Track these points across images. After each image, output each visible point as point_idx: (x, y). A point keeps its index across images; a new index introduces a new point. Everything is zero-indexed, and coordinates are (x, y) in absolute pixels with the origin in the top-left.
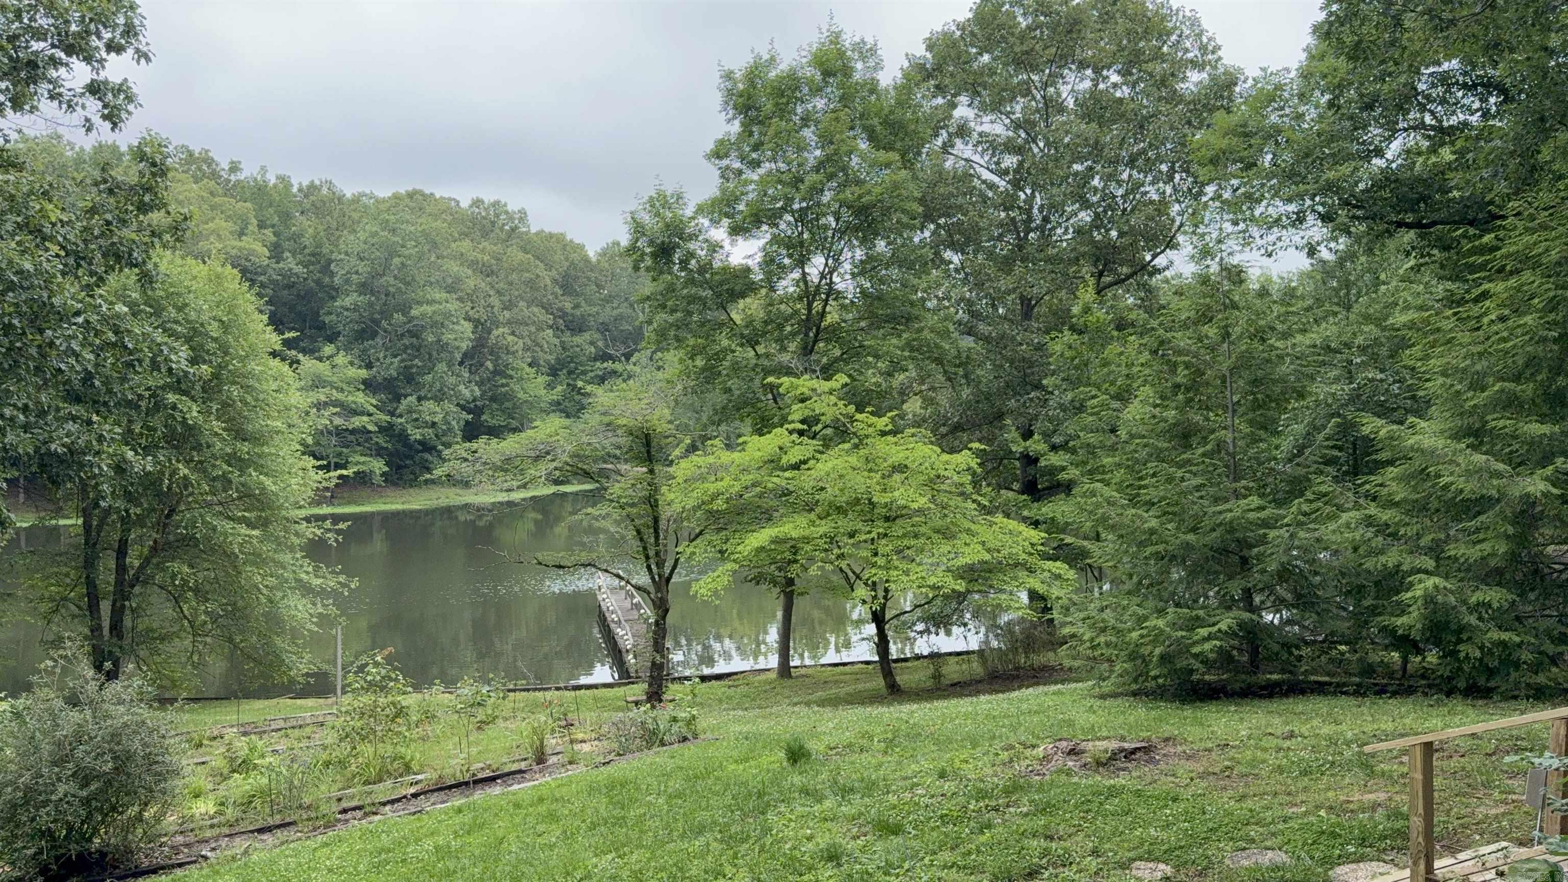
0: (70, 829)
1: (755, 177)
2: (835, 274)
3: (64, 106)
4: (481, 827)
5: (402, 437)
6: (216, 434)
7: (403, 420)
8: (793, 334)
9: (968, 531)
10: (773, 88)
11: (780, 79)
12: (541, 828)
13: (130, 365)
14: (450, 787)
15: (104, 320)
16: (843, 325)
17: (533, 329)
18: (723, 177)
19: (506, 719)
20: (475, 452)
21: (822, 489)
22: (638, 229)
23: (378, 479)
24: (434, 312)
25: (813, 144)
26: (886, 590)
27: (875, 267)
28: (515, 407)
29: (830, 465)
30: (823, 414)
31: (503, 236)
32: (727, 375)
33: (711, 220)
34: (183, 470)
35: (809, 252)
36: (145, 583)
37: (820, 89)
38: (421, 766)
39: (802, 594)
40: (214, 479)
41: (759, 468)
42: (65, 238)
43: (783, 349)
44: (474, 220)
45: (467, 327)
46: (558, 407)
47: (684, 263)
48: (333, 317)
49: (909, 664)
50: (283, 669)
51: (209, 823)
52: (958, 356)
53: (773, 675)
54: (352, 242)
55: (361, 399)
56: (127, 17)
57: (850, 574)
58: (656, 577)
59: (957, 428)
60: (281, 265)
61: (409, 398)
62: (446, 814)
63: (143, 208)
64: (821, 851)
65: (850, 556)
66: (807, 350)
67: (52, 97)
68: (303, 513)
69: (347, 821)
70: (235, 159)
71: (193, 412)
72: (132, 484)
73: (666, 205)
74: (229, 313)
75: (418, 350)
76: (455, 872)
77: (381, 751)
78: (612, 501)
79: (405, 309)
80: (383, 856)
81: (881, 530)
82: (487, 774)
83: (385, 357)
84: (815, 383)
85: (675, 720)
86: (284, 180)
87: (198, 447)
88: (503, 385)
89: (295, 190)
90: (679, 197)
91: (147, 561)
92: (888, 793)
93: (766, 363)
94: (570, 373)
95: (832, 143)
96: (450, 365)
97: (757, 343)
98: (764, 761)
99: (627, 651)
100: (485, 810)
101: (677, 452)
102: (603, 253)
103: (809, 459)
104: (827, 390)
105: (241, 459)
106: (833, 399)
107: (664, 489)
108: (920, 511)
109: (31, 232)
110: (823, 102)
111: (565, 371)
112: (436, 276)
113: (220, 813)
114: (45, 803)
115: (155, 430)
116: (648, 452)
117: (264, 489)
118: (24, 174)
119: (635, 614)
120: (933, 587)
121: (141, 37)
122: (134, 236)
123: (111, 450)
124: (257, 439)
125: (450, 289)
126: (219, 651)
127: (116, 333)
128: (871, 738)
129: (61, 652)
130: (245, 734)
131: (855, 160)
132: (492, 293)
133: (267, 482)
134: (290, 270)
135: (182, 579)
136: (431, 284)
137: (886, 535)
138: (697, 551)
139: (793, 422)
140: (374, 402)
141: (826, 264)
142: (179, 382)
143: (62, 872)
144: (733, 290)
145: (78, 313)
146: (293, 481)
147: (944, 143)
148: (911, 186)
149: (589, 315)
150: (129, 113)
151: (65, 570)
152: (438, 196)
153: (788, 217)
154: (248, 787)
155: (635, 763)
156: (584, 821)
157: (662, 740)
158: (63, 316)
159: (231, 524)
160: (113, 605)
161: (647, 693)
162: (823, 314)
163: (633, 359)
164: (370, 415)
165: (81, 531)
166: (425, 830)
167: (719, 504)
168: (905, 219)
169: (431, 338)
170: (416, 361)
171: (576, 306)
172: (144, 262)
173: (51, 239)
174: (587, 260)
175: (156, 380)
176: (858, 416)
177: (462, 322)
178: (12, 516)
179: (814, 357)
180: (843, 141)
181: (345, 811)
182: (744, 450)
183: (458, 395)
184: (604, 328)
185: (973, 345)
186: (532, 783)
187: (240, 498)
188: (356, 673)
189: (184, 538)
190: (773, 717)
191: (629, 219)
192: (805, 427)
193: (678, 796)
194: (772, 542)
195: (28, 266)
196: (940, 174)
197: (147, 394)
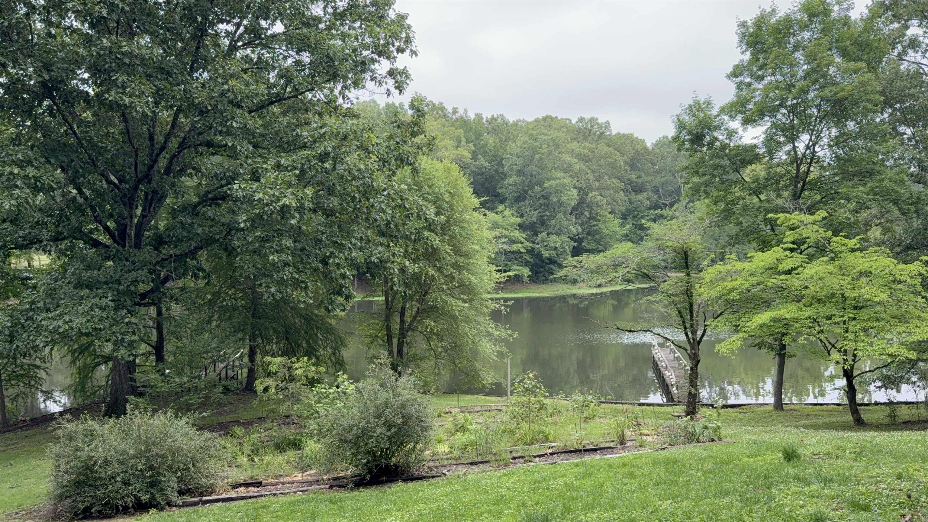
0: (382, 451)
1: (761, 87)
2: (816, 147)
3: (377, 84)
4: (590, 475)
5: (539, 255)
6: (447, 253)
7: (539, 246)
8: (786, 187)
9: (919, 317)
10: (774, 28)
11: (778, 22)
12: (625, 481)
13: (407, 217)
14: (571, 452)
15: (396, 193)
16: (823, 179)
17: (612, 192)
18: (738, 88)
19: (600, 418)
20: (581, 262)
21: (807, 287)
22: (681, 126)
23: (526, 279)
24: (557, 184)
25: (802, 62)
26: (855, 356)
27: (847, 140)
28: (601, 238)
29: (813, 271)
30: (808, 238)
31: (596, 138)
32: (739, 214)
33: (730, 116)
34: (431, 271)
35: (798, 132)
36: (413, 330)
37: (807, 26)
38: (554, 438)
39: (791, 356)
40: (446, 276)
41: (762, 273)
42: (378, 152)
43: (779, 196)
44: (579, 131)
45: (575, 192)
46: (626, 238)
47: (711, 144)
48: (503, 190)
49: (870, 408)
50: (480, 379)
51: (445, 457)
52: (911, 197)
53: (771, 408)
54: (513, 147)
55: (518, 234)
56: (407, 33)
57: (827, 344)
58: (691, 340)
59: (909, 248)
60: (477, 163)
61: (543, 234)
62: (570, 466)
63: (414, 134)
64: (811, 515)
65: (828, 331)
66: (796, 196)
67: (372, 80)
68: (489, 296)
69: (516, 464)
70: (455, 107)
71: (436, 241)
72: (407, 279)
73: (700, 109)
74: (454, 188)
75: (548, 206)
76: (577, 498)
77: (532, 428)
78: (663, 293)
79: (540, 183)
80: (536, 485)
81: (851, 315)
82: (591, 447)
83: (530, 211)
84: (802, 217)
85: (706, 428)
86: (479, 116)
87: (438, 260)
88: (594, 226)
89: (484, 120)
90: (709, 103)
91: (414, 318)
92: (858, 484)
93: (767, 205)
94: (634, 217)
95: (815, 60)
96: (565, 214)
97: (761, 193)
98: (768, 458)
99: (672, 385)
100: (592, 467)
101: (706, 263)
102: (656, 145)
103: (798, 267)
104: (811, 221)
105: (459, 266)
106: (816, 227)
107: (697, 286)
108: (880, 303)
109: (363, 150)
110: (809, 34)
111: (631, 216)
112: (558, 164)
113: (451, 452)
114: (371, 437)
115: (419, 250)
116: (686, 263)
117: (470, 282)
118: (360, 120)
119: (676, 364)
120: (891, 355)
121: (413, 43)
122: (409, 149)
123: (399, 261)
124: (467, 255)
125: (565, 171)
126: (448, 368)
127: (401, 200)
128: (844, 451)
129: (379, 360)
130: (462, 412)
131: (832, 70)
132: (589, 171)
133: (472, 278)
134: (482, 165)
135: (431, 329)
136: (555, 168)
137: (855, 319)
138: (719, 324)
139: (785, 243)
140: (524, 236)
141: (811, 140)
142: (430, 225)
143: (378, 474)
144: (744, 160)
145: (384, 190)
146: (485, 278)
147: (899, 53)
148: (875, 83)
149: (647, 182)
150: (408, 84)
151: (377, 321)
152: (559, 118)
153: (784, 111)
154: (464, 440)
155: (681, 451)
156: (651, 480)
157: (698, 439)
158: (377, 192)
159: (455, 300)
160: (399, 341)
161: (686, 411)
162: (808, 172)
163: (674, 208)
164: (522, 243)
165: (384, 302)
166: (558, 473)
167: (734, 296)
168: (869, 106)
169: (555, 199)
170: (547, 213)
171: (639, 177)
172: (414, 163)
173: (372, 152)
174: (646, 149)
175: (420, 224)
176: (834, 239)
177: (572, 189)
178: (355, 293)
179: (801, 201)
180: (824, 57)
181: (514, 458)
182: (751, 261)
183: (569, 231)
184: (656, 190)
185: (922, 190)
186: (617, 455)
187: (459, 287)
188: (519, 382)
189: (432, 307)
190: (773, 432)
191: (676, 120)
192: (795, 246)
193: (710, 473)
194: (771, 321)
195: (362, 167)
196: (897, 74)
197: (415, 231)
